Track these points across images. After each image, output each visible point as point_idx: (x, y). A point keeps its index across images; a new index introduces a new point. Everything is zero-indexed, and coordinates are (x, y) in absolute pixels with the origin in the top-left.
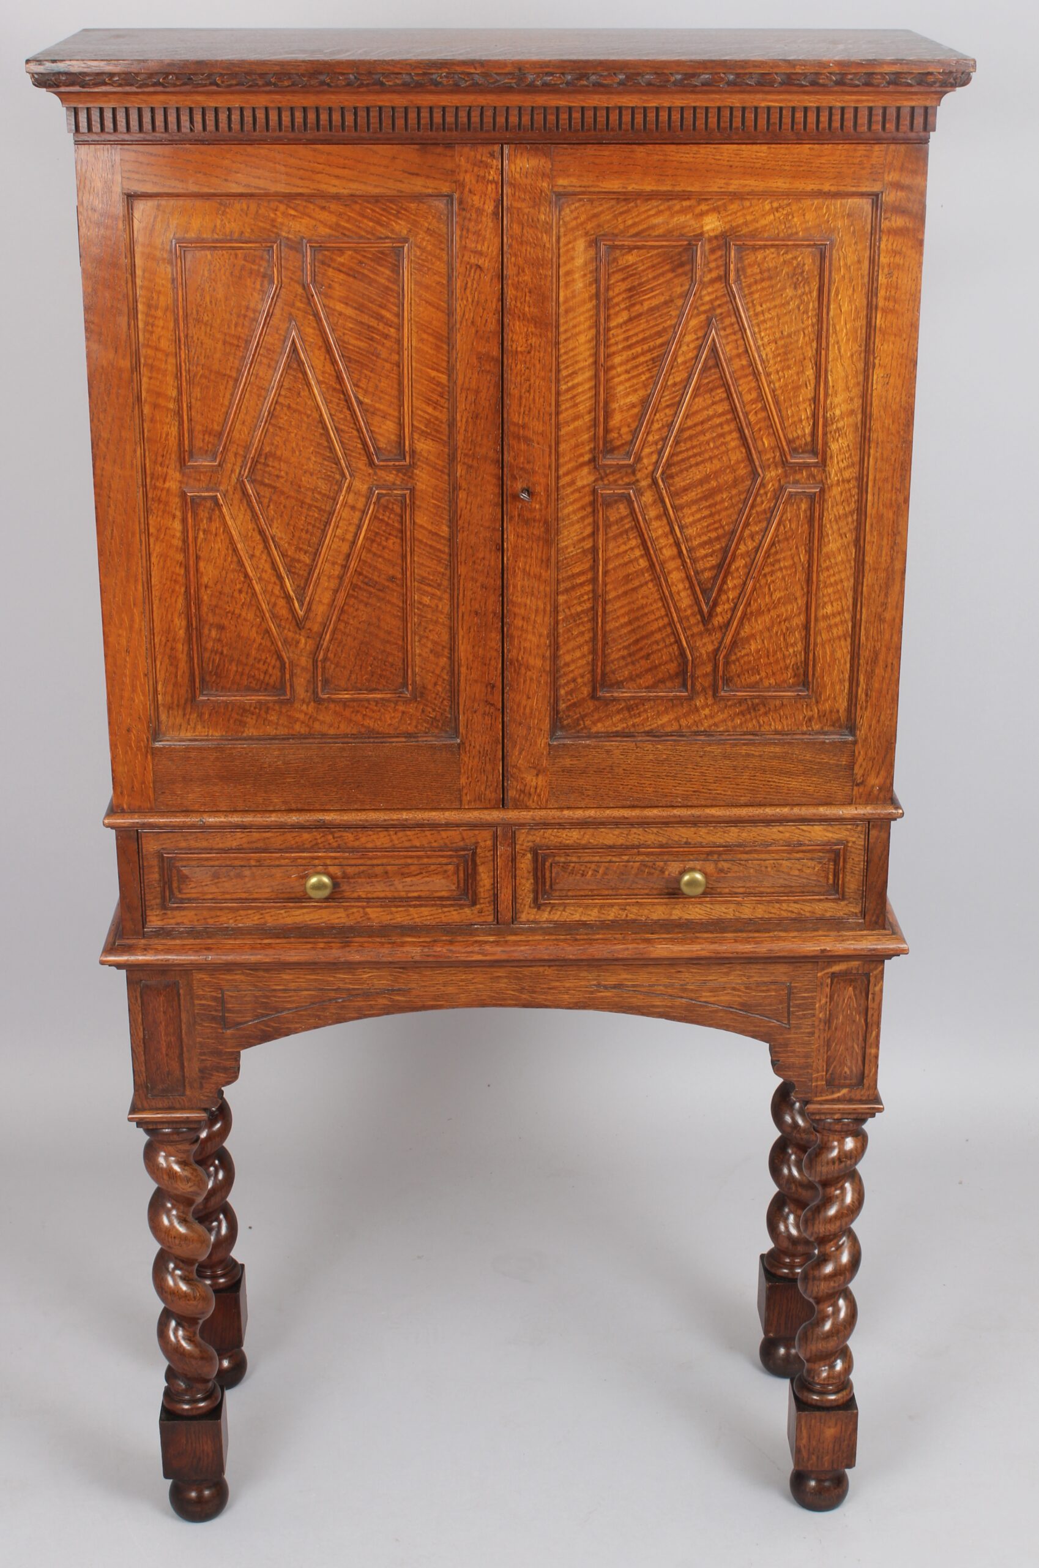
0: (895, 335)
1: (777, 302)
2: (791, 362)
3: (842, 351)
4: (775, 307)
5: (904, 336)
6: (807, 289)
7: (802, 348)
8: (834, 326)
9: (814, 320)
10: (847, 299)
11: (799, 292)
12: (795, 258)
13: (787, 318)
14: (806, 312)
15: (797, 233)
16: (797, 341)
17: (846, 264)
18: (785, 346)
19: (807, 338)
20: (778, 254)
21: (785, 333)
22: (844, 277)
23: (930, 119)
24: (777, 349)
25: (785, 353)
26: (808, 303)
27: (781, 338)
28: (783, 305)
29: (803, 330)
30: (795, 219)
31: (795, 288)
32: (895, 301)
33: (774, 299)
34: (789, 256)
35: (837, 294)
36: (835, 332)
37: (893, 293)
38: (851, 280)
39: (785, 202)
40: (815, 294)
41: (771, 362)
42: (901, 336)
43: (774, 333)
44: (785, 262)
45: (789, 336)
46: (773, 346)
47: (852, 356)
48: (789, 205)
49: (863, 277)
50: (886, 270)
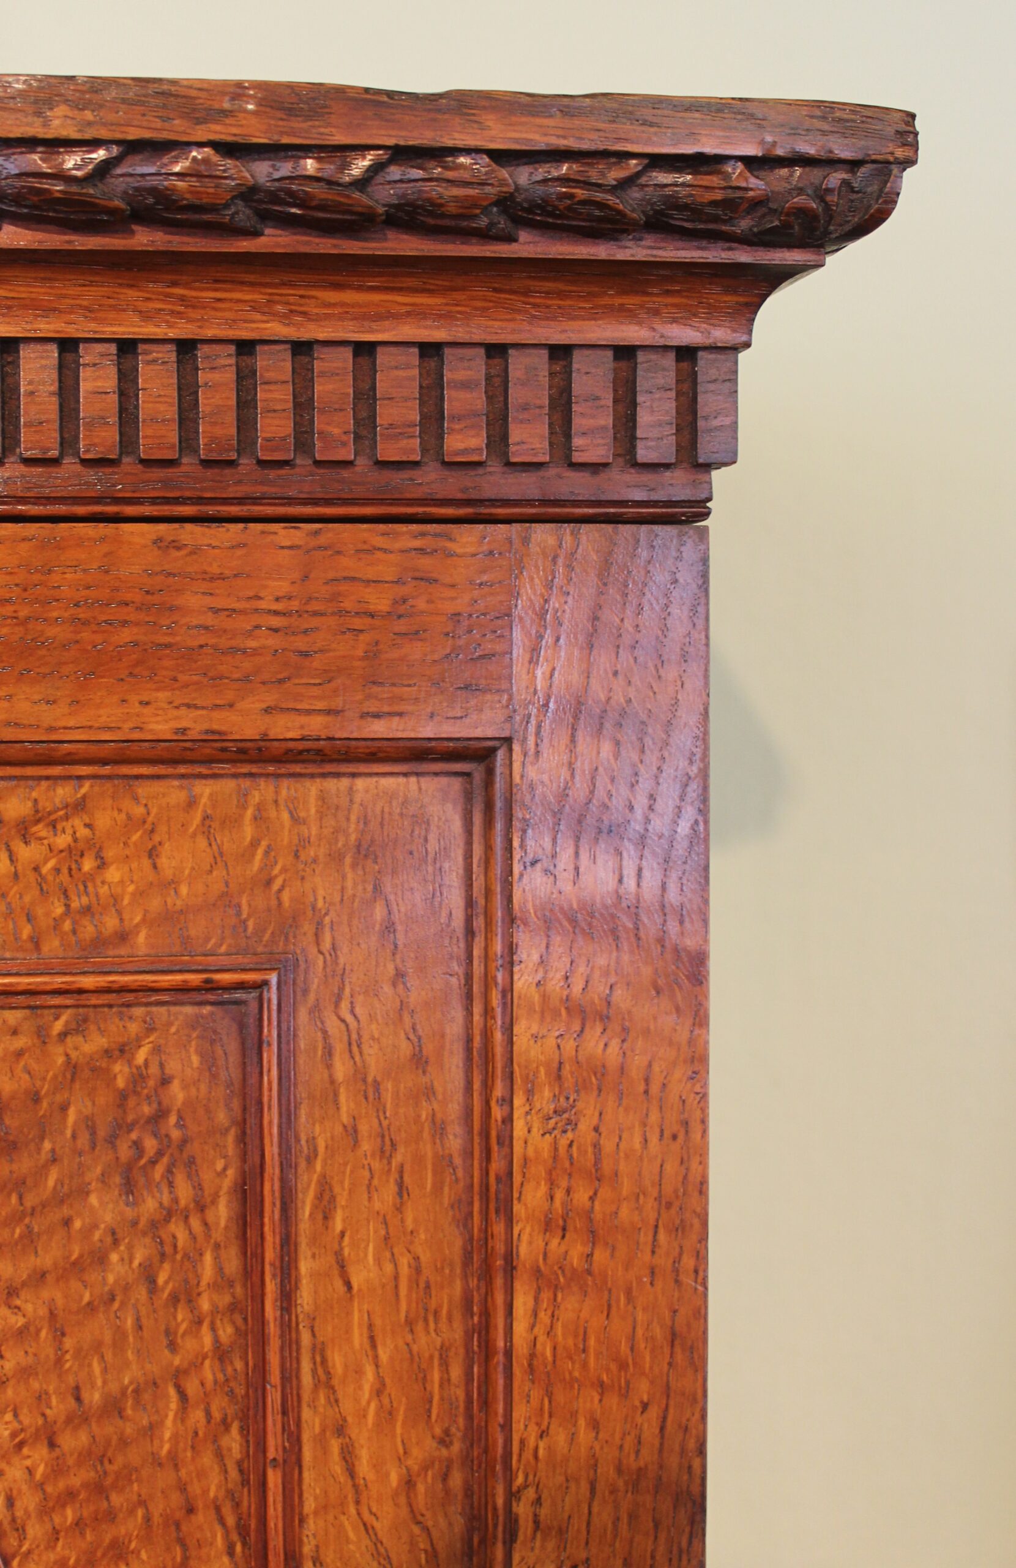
0: (602, 1387)
1: (48, 1257)
2: (130, 1527)
3: (364, 1468)
4: (40, 1277)
5: (643, 1389)
6: (184, 1192)
7: (174, 1460)
8: (319, 1351)
9: (226, 1332)
10: (372, 1232)
11: (150, 1205)
12: (123, 1051)
13: (99, 1327)
14: (185, 1295)
15: (123, 937)
16: (151, 1430)
17: (360, 1075)
18: (95, 1455)
19: (197, 1416)
20: (42, 1035)
21: (94, 1397)
22: (352, 1132)
23: (707, 402)
24: (58, 1469)
25: (99, 1489)
26: (192, 1259)
27: (78, 1419)
28: (75, 1268)
29: (178, 1377)
30: (113, 874)
31: (129, 1187)
32: (593, 1236)
33: (30, 1239)
34: (92, 1044)
35: (325, 1209)
36: (325, 1381)
37: (582, 1196)
38: (386, 1148)
39: (63, 793)
40: (223, 1212)
41: (35, 1530)
42: (625, 1393)
43: (41, 1398)
44: (72, 1068)
45: (114, 1407)
46: (38, 1456)
47: (409, 1483)
48: (80, 806)
49: (439, 1129)
50: (545, 1099)
